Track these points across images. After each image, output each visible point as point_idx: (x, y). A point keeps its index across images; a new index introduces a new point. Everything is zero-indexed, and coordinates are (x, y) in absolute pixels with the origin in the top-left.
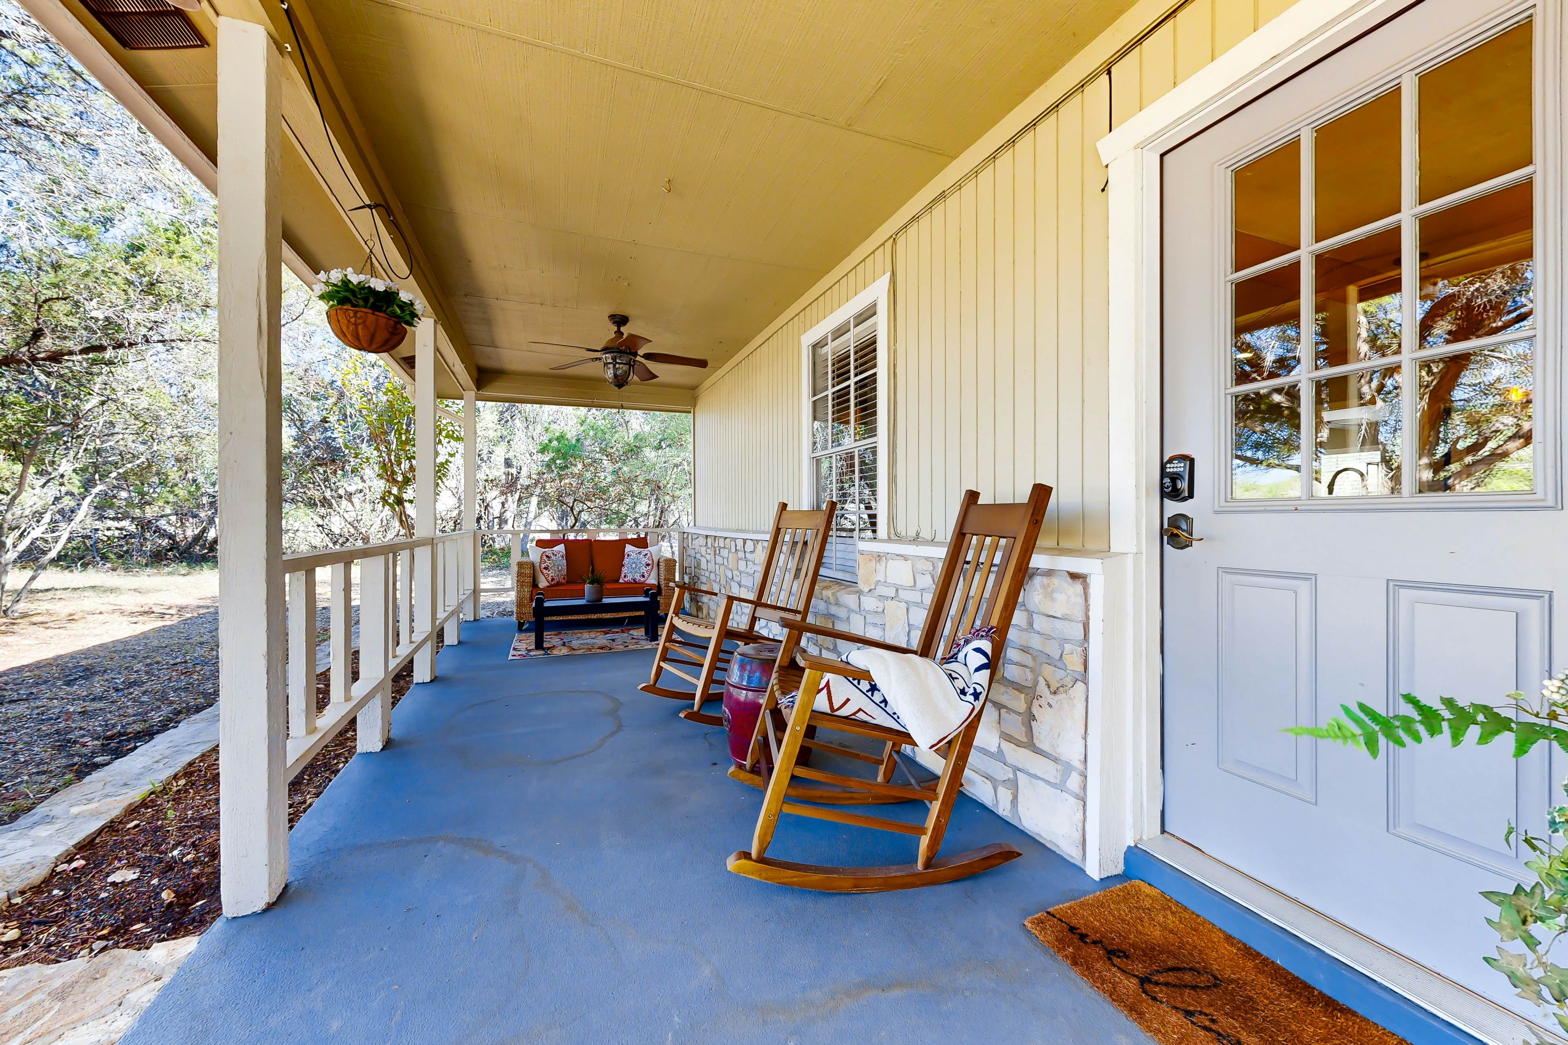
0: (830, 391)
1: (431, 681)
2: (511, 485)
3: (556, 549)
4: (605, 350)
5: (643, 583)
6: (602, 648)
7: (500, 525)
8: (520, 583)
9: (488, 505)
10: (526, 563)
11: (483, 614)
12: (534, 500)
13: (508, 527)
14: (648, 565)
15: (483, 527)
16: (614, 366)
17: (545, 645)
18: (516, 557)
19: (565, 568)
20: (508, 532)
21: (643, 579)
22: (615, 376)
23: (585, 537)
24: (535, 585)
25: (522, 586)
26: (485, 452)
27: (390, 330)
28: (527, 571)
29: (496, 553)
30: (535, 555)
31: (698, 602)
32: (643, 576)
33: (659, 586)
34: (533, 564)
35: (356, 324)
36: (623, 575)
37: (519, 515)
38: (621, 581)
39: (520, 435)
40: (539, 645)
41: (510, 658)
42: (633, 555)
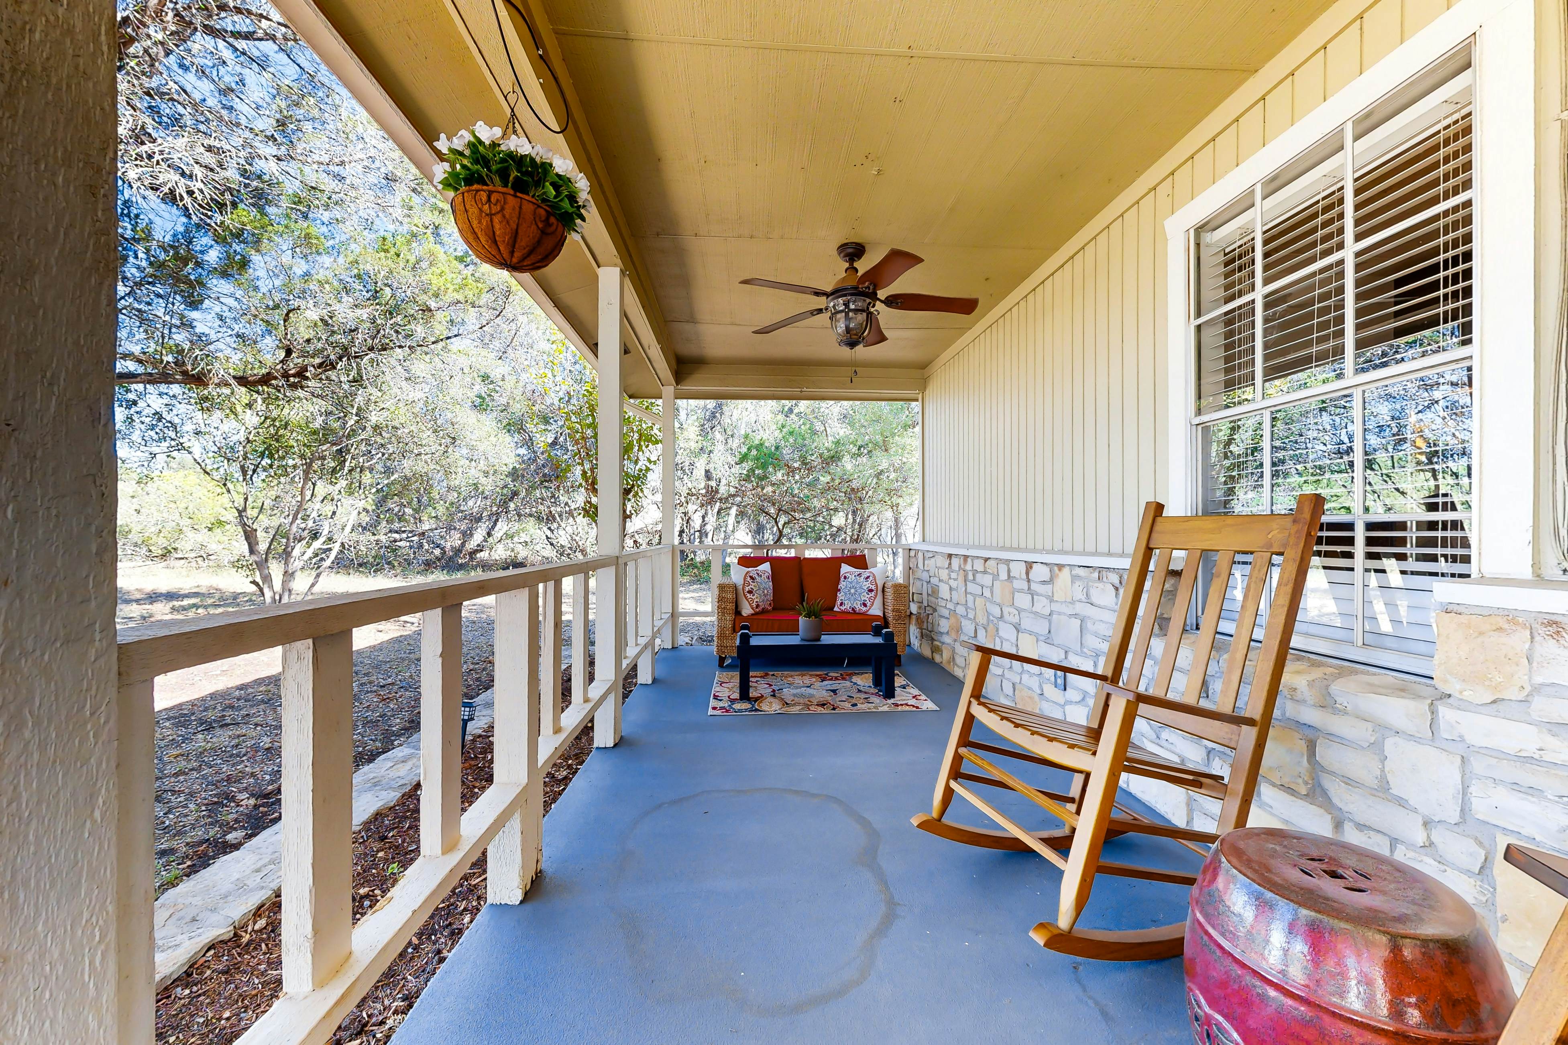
0: (1259, 294)
1: (615, 745)
2: (711, 495)
3: (761, 568)
4: (836, 293)
5: (864, 614)
6: (823, 705)
7: (701, 538)
8: (721, 609)
9: (690, 518)
10: (728, 586)
11: (683, 639)
12: (734, 511)
13: (708, 541)
14: (871, 591)
15: (685, 541)
16: (847, 314)
17: (753, 694)
18: (716, 576)
19: (771, 591)
20: (709, 547)
21: (864, 609)
22: (848, 330)
23: (793, 555)
24: (738, 612)
25: (723, 613)
26: (687, 464)
27: (541, 225)
28: (730, 596)
29: (696, 567)
30: (737, 575)
31: (933, 640)
32: (865, 605)
33: (885, 617)
34: (735, 587)
35: (491, 215)
36: (839, 602)
37: (717, 529)
38: (836, 609)
39: (720, 447)
40: (744, 695)
41: (711, 712)
42: (852, 578)
